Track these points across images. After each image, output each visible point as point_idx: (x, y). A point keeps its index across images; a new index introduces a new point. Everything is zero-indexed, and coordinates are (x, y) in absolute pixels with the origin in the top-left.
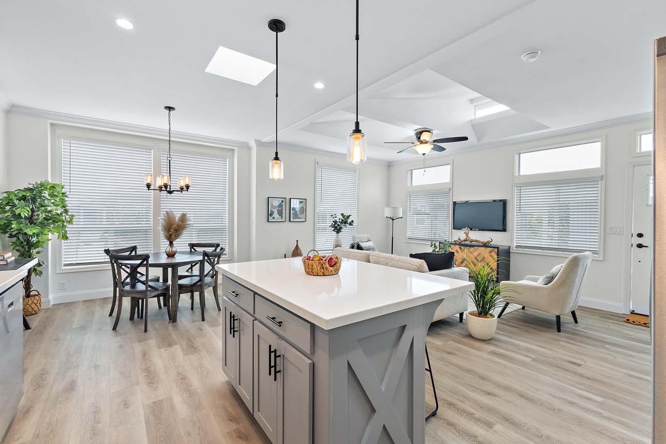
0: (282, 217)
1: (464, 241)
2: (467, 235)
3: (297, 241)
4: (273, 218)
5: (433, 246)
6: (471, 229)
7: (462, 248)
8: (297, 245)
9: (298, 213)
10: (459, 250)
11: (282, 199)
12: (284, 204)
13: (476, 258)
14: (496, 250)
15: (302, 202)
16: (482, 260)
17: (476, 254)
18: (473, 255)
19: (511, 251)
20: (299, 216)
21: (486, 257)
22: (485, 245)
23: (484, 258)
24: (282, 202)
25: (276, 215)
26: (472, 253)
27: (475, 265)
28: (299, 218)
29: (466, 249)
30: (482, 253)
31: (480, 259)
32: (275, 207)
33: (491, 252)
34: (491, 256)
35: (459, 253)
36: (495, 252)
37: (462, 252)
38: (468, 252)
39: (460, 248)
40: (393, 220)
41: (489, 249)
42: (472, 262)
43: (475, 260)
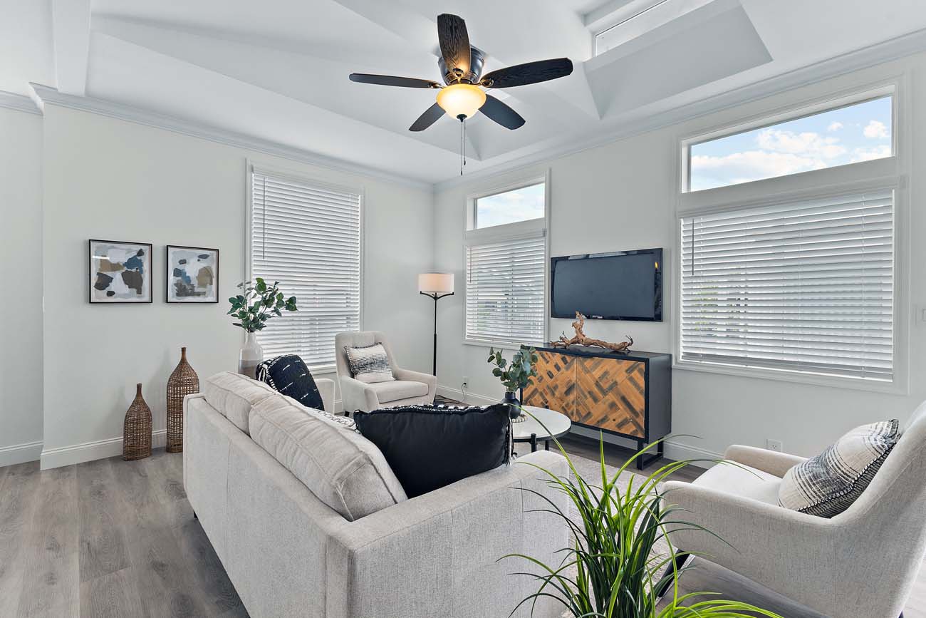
0: (139, 292)
1: (572, 343)
2: (579, 331)
3: (183, 350)
4: (111, 294)
5: (495, 361)
6: (589, 318)
7: (568, 359)
8: (183, 361)
9: (195, 282)
10: (561, 364)
11: (138, 248)
12: (145, 260)
13: (597, 384)
14: (643, 365)
15: (205, 257)
16: (611, 388)
17: (597, 373)
18: (592, 376)
19: (674, 364)
20: (197, 290)
21: (619, 380)
22: (619, 353)
23: (616, 383)
24: (140, 253)
25: (118, 284)
26: (588, 372)
27: (596, 400)
28: (199, 294)
29: (576, 363)
30: (611, 372)
31: (606, 387)
32: (115, 267)
33: (630, 370)
34: (631, 379)
35: (563, 370)
36: (640, 371)
37: (567, 369)
38: (580, 368)
39: (563, 359)
40: (436, 298)
41: (626, 364)
42: (589, 393)
43: (596, 389)
